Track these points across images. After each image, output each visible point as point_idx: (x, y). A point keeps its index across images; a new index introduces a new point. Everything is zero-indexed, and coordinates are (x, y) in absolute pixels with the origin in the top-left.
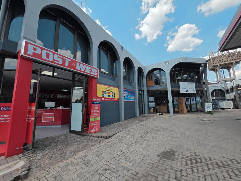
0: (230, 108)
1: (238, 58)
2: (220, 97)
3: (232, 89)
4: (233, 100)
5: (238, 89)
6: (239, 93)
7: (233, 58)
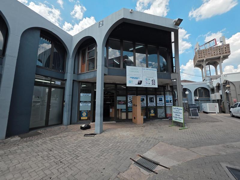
0: (215, 112)
1: (226, 51)
2: (204, 98)
3: (218, 87)
4: (219, 102)
5: (226, 86)
6: (227, 93)
7: (221, 51)
